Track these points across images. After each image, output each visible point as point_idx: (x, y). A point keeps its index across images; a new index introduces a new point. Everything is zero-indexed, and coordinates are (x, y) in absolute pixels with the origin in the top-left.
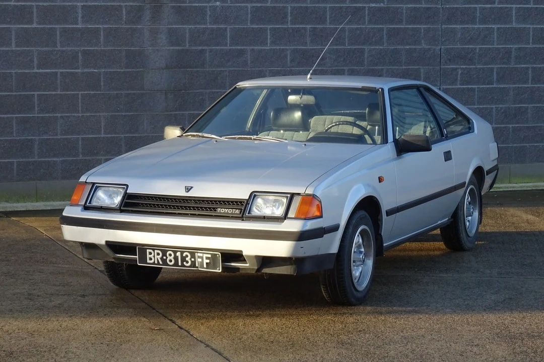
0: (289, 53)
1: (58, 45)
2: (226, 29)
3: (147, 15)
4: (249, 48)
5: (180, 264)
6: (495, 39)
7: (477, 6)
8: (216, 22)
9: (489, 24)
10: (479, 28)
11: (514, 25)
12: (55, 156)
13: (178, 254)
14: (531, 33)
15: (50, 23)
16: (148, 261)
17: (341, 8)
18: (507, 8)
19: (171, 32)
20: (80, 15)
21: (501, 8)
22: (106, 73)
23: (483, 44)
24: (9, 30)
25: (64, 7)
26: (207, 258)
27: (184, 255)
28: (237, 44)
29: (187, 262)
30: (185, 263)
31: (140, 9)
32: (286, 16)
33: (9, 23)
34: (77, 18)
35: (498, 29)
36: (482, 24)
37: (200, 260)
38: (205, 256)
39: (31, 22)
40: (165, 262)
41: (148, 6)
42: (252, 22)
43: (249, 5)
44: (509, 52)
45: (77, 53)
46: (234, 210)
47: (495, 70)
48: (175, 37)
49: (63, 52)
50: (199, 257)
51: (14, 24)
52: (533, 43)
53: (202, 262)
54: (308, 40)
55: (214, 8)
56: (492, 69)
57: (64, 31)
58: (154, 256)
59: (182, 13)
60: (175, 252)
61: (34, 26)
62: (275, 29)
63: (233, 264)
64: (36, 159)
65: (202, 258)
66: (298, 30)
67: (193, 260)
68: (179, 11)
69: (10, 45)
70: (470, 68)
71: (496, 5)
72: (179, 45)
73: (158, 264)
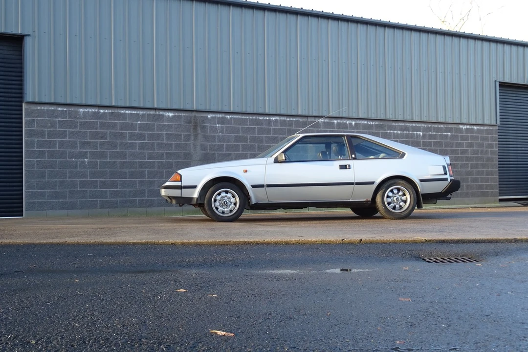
0: (249, 155)
1: (156, 150)
2: (223, 145)
3: (192, 138)
4: (233, 152)
8: (219, 141)
12: (154, 197)
15: (153, 141)
17: (269, 137)
19: (201, 145)
20: (165, 137)
22: (175, 162)
24: (135, 143)
25: (159, 134)
28: (228, 151)
31: (189, 135)
32: (247, 140)
33: (135, 140)
34: (163, 138)
39: (144, 140)
41: (192, 134)
42: (234, 142)
43: (233, 135)
45: (164, 153)
48: (203, 148)
49: (158, 153)
51: (138, 140)
54: (256, 149)
55: (219, 136)
57: (158, 144)
59: (206, 138)
61: (146, 141)
62: (243, 145)
64: (146, 198)
66: (252, 146)
68: (205, 137)
69: (135, 149)
72: (205, 151)
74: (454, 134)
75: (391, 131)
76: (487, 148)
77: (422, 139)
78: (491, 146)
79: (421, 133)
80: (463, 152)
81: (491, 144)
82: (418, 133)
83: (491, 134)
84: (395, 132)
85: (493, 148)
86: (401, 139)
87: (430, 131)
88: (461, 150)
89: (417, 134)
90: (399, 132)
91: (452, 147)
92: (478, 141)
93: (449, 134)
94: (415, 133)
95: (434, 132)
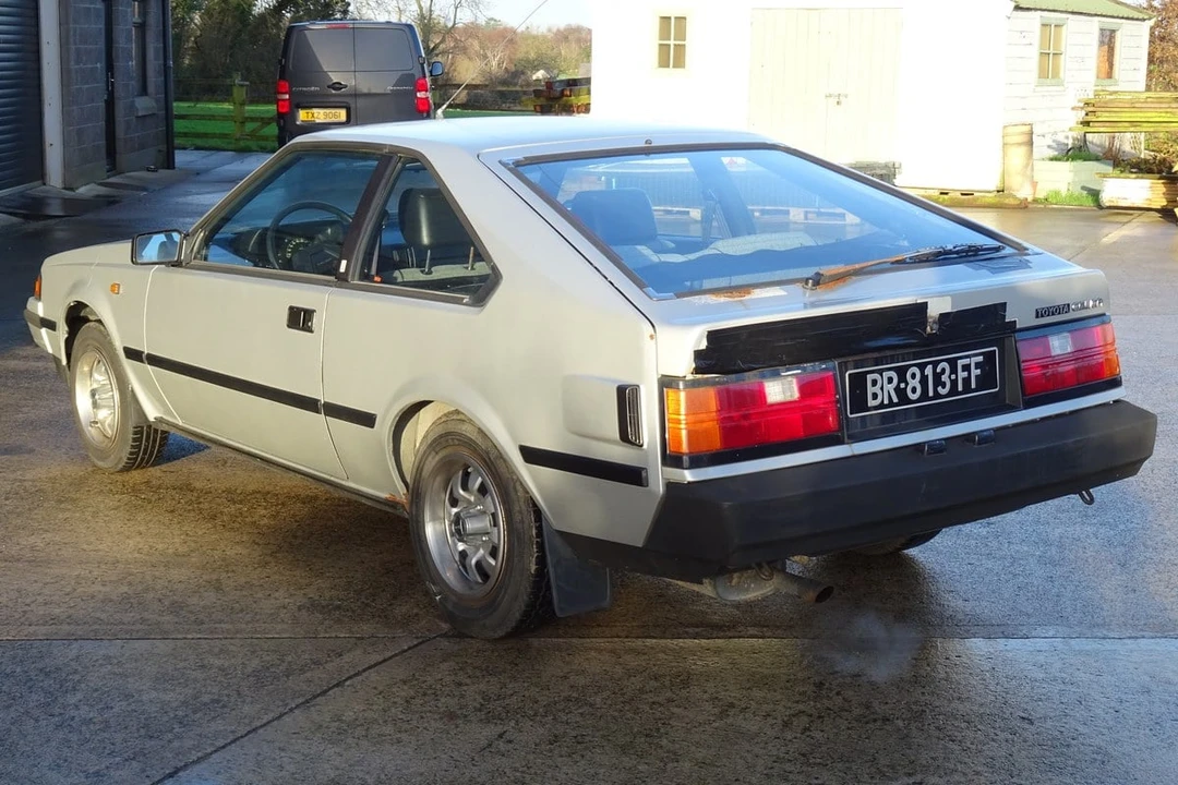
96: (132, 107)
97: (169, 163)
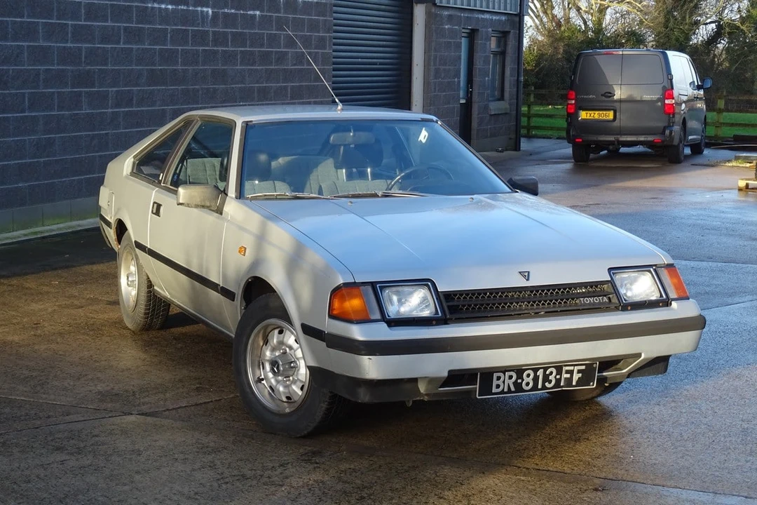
5: (540, 386)
6: (26, 59)
7: (8, 19)
9: (20, 42)
10: (11, 46)
11: (42, 43)
13: (540, 373)
14: (56, 52)
16: (494, 390)
18: (35, 22)
21: (29, 22)
23: (16, 65)
26: (579, 371)
27: (548, 372)
29: (550, 382)
30: (547, 384)
35: (28, 46)
36: (13, 42)
37: (568, 376)
38: (576, 368)
40: (518, 387)
44: (38, 73)
46: (601, 298)
47: (27, 95)
50: (567, 372)
52: (58, 64)
53: (571, 379)
56: (24, 94)
58: (504, 382)
60: (535, 370)
63: (604, 374)
65: (571, 372)
67: (558, 377)
70: (5, 94)
71: (25, 19)
73: (510, 391)
74: (265, 14)
75: (156, 5)
76: (315, 48)
77: (211, 27)
78: (321, 43)
79: (210, 11)
80: (281, 58)
81: (322, 39)
82: (205, 9)
83: (323, 16)
84: (163, 6)
85: (325, 49)
86: (176, 25)
87: (226, 6)
88: (276, 52)
89: (202, 12)
90: (170, 7)
91: (262, 46)
92: (303, 31)
93: (258, 13)
94: (199, 9)
95: (232, 8)
96: (486, 108)
97: (517, 147)
